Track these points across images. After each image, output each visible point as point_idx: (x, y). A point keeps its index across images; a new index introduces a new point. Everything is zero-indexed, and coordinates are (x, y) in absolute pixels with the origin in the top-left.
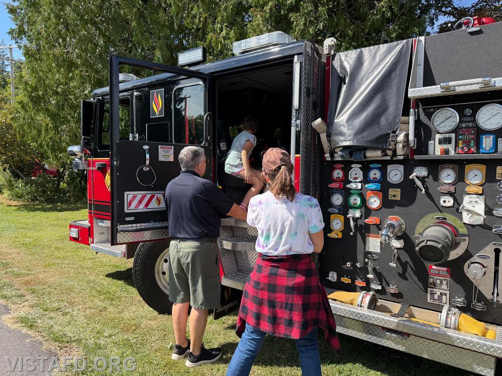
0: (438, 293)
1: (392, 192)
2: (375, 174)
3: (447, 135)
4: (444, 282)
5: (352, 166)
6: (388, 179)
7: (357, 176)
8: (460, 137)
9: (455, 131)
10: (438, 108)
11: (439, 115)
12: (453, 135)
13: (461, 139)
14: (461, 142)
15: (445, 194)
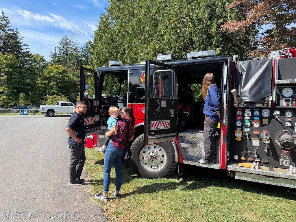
0: (285, 161)
1: (264, 120)
2: (257, 113)
3: (288, 98)
4: (287, 157)
5: (246, 109)
6: (263, 115)
7: (248, 114)
8: (294, 99)
9: (292, 97)
10: (285, 88)
11: (285, 90)
12: (291, 99)
13: (294, 100)
14: (294, 101)
15: (287, 121)
